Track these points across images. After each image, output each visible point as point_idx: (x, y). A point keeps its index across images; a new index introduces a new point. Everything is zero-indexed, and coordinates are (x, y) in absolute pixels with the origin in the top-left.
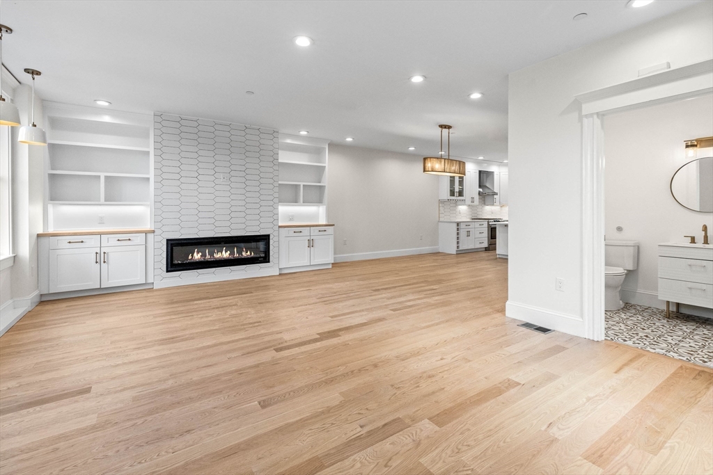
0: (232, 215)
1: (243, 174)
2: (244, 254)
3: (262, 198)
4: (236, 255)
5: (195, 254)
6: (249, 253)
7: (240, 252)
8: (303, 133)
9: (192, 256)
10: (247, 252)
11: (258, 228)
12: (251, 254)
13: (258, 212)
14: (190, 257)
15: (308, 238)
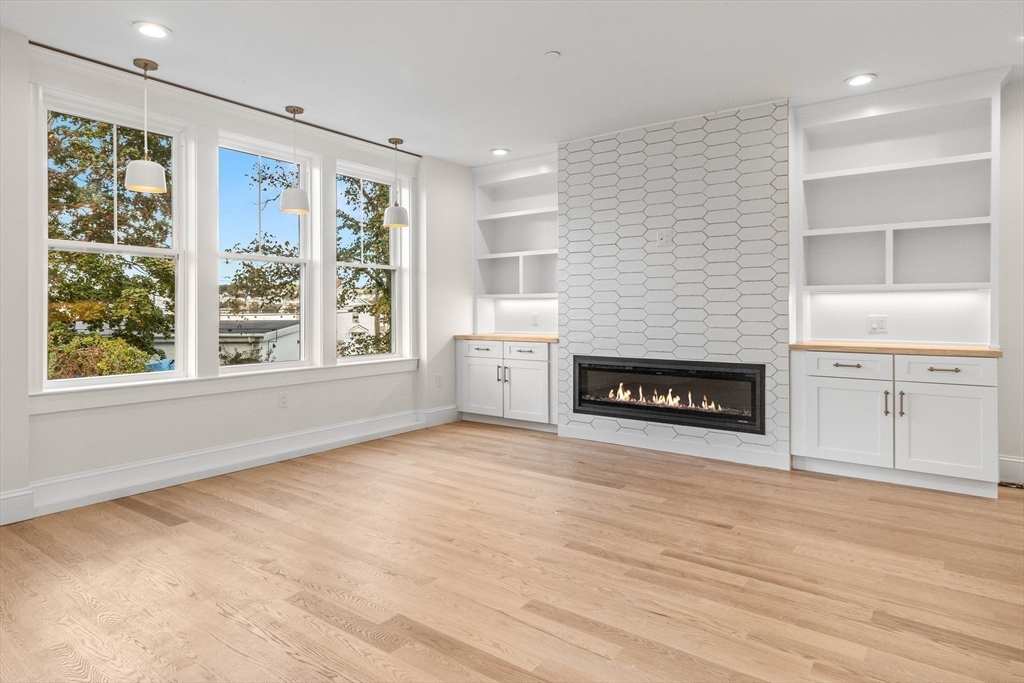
0: (680, 315)
1: (701, 224)
2: (705, 406)
3: (744, 275)
4: (691, 406)
5: (620, 391)
6: (713, 405)
7: (697, 401)
8: (861, 81)
9: (615, 393)
10: (709, 404)
11: (735, 348)
12: (717, 408)
13: (735, 308)
14: (611, 395)
15: (889, 387)
